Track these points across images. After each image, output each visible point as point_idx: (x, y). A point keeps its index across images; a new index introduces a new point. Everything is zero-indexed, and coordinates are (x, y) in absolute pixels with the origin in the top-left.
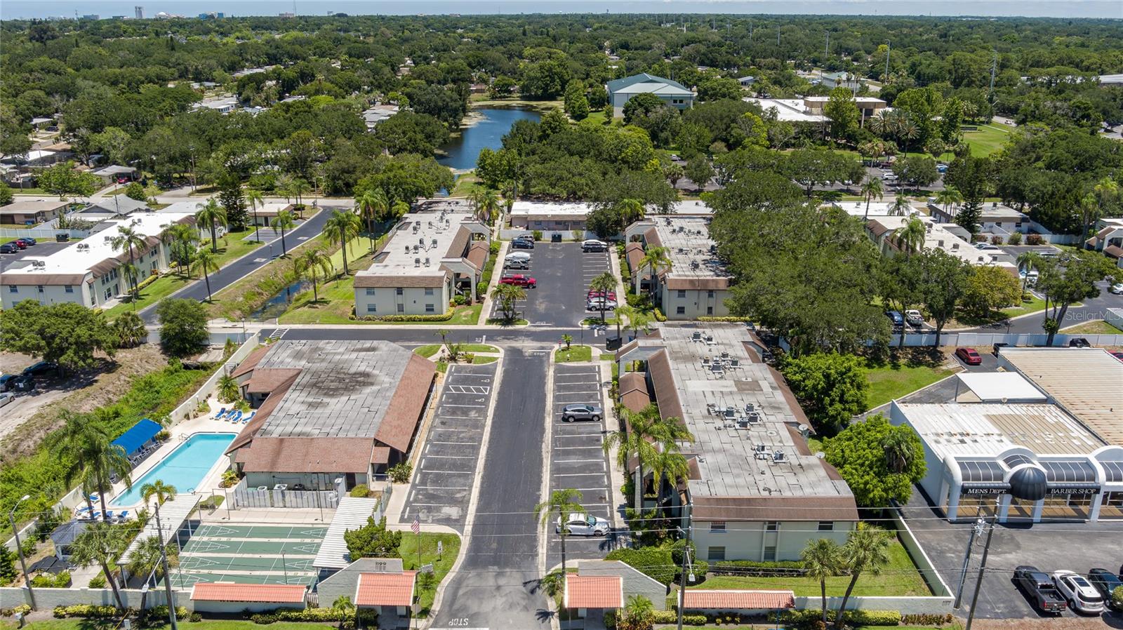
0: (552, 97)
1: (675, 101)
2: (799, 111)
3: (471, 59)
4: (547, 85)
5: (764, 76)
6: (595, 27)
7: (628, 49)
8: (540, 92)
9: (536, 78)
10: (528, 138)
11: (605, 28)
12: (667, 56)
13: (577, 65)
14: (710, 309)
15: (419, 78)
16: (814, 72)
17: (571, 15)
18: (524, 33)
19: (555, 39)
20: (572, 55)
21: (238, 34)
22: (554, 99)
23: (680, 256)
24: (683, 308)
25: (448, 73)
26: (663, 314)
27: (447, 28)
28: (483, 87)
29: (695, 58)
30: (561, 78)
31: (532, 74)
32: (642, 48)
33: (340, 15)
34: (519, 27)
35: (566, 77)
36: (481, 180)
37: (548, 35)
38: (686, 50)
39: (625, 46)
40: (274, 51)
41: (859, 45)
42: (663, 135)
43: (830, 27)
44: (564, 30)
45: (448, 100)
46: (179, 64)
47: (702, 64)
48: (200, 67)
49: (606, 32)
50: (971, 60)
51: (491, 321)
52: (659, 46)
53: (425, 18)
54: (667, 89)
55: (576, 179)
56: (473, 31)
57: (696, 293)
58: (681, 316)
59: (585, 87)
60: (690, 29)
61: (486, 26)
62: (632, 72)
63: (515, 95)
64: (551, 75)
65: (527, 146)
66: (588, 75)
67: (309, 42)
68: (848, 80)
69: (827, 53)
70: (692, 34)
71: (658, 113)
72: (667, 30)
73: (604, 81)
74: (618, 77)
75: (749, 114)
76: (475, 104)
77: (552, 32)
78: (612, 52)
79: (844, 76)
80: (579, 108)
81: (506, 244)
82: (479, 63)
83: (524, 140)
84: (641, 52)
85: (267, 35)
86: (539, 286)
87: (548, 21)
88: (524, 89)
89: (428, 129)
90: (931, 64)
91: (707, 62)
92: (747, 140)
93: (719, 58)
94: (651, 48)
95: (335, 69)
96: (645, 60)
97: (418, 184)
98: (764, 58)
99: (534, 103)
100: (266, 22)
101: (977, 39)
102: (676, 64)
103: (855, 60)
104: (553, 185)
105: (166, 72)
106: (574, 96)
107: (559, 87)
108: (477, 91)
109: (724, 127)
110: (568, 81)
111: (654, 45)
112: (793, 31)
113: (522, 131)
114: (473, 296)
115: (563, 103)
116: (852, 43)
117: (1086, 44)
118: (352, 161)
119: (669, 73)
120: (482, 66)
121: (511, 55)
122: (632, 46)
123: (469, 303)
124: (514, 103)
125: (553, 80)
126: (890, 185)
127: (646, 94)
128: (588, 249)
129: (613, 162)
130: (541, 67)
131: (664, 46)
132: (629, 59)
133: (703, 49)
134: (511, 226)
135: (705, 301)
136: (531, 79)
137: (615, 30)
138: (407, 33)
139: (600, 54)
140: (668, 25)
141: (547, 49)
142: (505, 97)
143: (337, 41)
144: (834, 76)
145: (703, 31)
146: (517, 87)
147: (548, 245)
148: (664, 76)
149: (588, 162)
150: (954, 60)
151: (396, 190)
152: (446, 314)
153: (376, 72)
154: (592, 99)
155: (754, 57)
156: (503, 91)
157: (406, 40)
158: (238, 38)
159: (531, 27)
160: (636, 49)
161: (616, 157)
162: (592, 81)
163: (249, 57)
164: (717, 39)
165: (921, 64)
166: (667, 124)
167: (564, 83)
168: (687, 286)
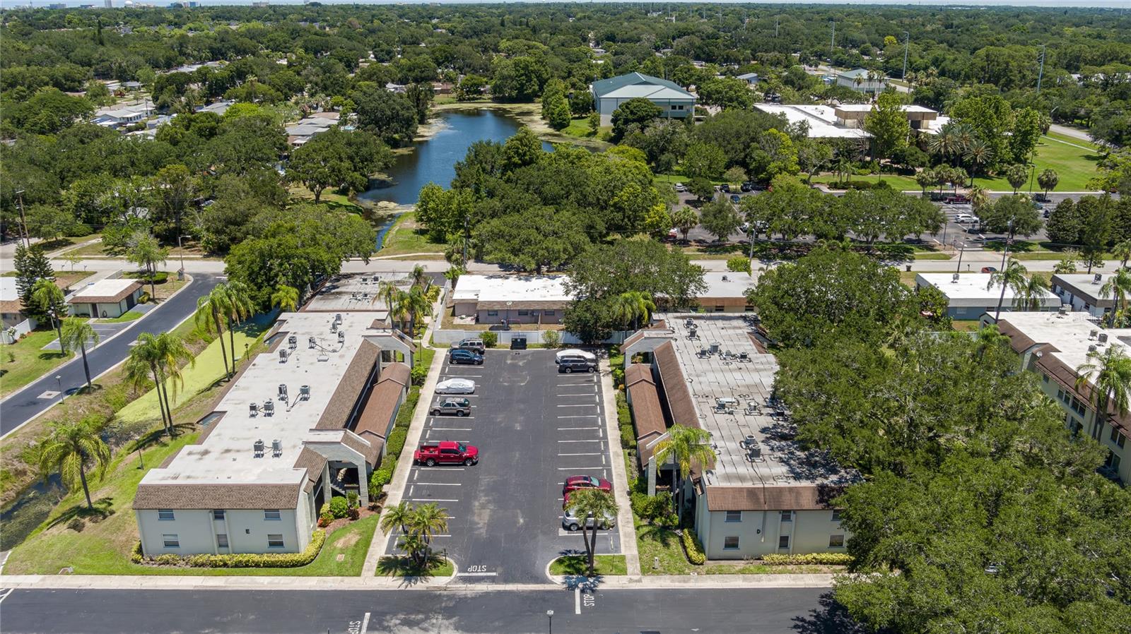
0: (529, 99)
1: (674, 107)
2: (828, 123)
3: (437, 54)
4: (522, 85)
5: (773, 74)
6: (579, 16)
7: (614, 42)
8: (514, 93)
9: (510, 77)
10: (488, 167)
11: (590, 18)
12: (657, 49)
13: (557, 61)
14: (784, 542)
15: (370, 78)
16: (820, 67)
17: (554, 4)
18: (502, 24)
19: (535, 30)
20: (553, 48)
21: (191, 25)
22: (532, 101)
23: (722, 418)
24: (736, 539)
25: (410, 70)
26: (700, 548)
27: (423, 17)
28: (450, 86)
29: (689, 52)
30: (539, 77)
31: (505, 72)
32: (630, 40)
33: (314, 4)
34: (499, 16)
35: (545, 76)
36: (424, 227)
37: (527, 25)
38: (679, 43)
39: (611, 38)
40: (219, 45)
41: (865, 36)
42: (664, 158)
43: (826, 17)
44: (546, 20)
45: (398, 107)
46: (103, 61)
47: (697, 58)
48: (124, 64)
49: (590, 22)
50: (1009, 56)
51: (387, 566)
52: (648, 39)
53: (402, 7)
54: (663, 92)
55: (549, 242)
56: (449, 20)
57: (761, 515)
58: (731, 552)
59: (566, 88)
60: (680, 18)
61: (464, 16)
62: (620, 69)
63: (486, 96)
64: (526, 72)
65: (487, 177)
66: (570, 74)
67: (263, 34)
68: (870, 79)
69: (832, 46)
70: (682, 25)
71: (657, 128)
72: (656, 20)
73: (589, 80)
74: (605, 76)
75: (773, 130)
76: (439, 108)
77: (532, 22)
78: (597, 44)
79: (864, 74)
80: (559, 115)
81: (442, 354)
82: (445, 59)
83: (484, 170)
84: (628, 45)
85: (222, 26)
86: (484, 458)
87: (530, 10)
88: (496, 89)
89: (364, 150)
90: (956, 59)
91: (703, 56)
92: (772, 165)
93: (716, 52)
94: (639, 40)
95: (281, 67)
96: (634, 54)
97: (313, 257)
98: (766, 51)
99: (507, 106)
100: (229, 12)
101: (986, 29)
102: (671, 60)
103: (864, 53)
104: (516, 252)
105: (78, 71)
106: (553, 99)
107: (537, 88)
108: (443, 91)
109: (741, 146)
110: (546, 81)
111: (644, 36)
112: (788, 21)
113: (481, 158)
114: (363, 497)
115: (540, 106)
116: (856, 35)
117: (1103, 34)
118: (241, 208)
119: (662, 69)
120: (450, 62)
121: (485, 48)
122: (618, 37)
123: (354, 516)
124: (484, 107)
125: (530, 80)
126: (971, 232)
127: (639, 100)
128: (566, 367)
129: (602, 208)
130: (516, 65)
131: (653, 37)
132: (616, 54)
133: (697, 41)
134: (453, 314)
135: (776, 526)
136: (504, 78)
137: (600, 20)
138: (376, 22)
139: (583, 48)
140: (655, 15)
141: (525, 42)
142: (474, 99)
143: (295, 34)
144: (852, 74)
145: (695, 22)
146: (488, 87)
147: (504, 355)
148: (657, 75)
149: (565, 215)
150: (987, 56)
151: (281, 265)
152: (306, 549)
153: (327, 70)
154: (574, 103)
155: (754, 51)
156: (472, 92)
157: (372, 31)
158: (191, 29)
159: (511, 17)
160: (623, 41)
161: (605, 202)
162: (575, 80)
163: (189, 51)
164: (710, 30)
165: (945, 59)
166: (669, 141)
167: (542, 82)
168: (744, 504)
